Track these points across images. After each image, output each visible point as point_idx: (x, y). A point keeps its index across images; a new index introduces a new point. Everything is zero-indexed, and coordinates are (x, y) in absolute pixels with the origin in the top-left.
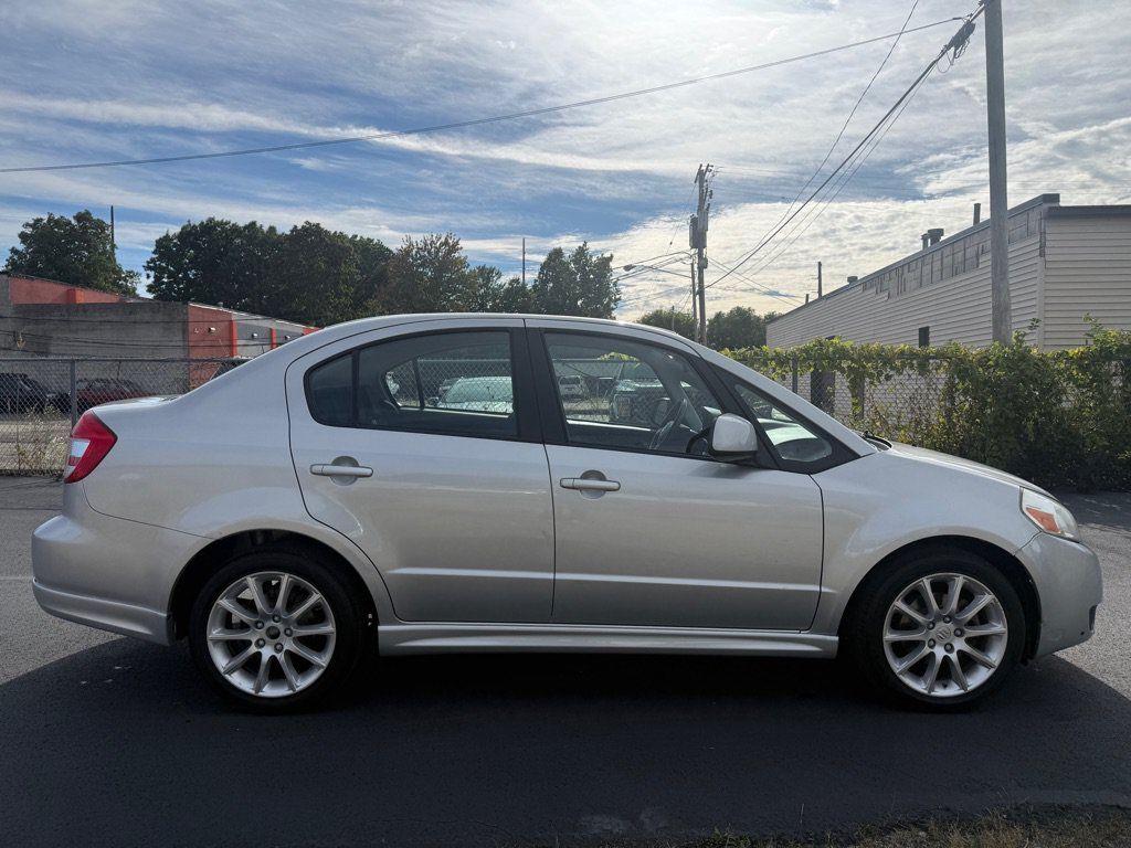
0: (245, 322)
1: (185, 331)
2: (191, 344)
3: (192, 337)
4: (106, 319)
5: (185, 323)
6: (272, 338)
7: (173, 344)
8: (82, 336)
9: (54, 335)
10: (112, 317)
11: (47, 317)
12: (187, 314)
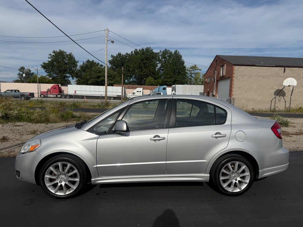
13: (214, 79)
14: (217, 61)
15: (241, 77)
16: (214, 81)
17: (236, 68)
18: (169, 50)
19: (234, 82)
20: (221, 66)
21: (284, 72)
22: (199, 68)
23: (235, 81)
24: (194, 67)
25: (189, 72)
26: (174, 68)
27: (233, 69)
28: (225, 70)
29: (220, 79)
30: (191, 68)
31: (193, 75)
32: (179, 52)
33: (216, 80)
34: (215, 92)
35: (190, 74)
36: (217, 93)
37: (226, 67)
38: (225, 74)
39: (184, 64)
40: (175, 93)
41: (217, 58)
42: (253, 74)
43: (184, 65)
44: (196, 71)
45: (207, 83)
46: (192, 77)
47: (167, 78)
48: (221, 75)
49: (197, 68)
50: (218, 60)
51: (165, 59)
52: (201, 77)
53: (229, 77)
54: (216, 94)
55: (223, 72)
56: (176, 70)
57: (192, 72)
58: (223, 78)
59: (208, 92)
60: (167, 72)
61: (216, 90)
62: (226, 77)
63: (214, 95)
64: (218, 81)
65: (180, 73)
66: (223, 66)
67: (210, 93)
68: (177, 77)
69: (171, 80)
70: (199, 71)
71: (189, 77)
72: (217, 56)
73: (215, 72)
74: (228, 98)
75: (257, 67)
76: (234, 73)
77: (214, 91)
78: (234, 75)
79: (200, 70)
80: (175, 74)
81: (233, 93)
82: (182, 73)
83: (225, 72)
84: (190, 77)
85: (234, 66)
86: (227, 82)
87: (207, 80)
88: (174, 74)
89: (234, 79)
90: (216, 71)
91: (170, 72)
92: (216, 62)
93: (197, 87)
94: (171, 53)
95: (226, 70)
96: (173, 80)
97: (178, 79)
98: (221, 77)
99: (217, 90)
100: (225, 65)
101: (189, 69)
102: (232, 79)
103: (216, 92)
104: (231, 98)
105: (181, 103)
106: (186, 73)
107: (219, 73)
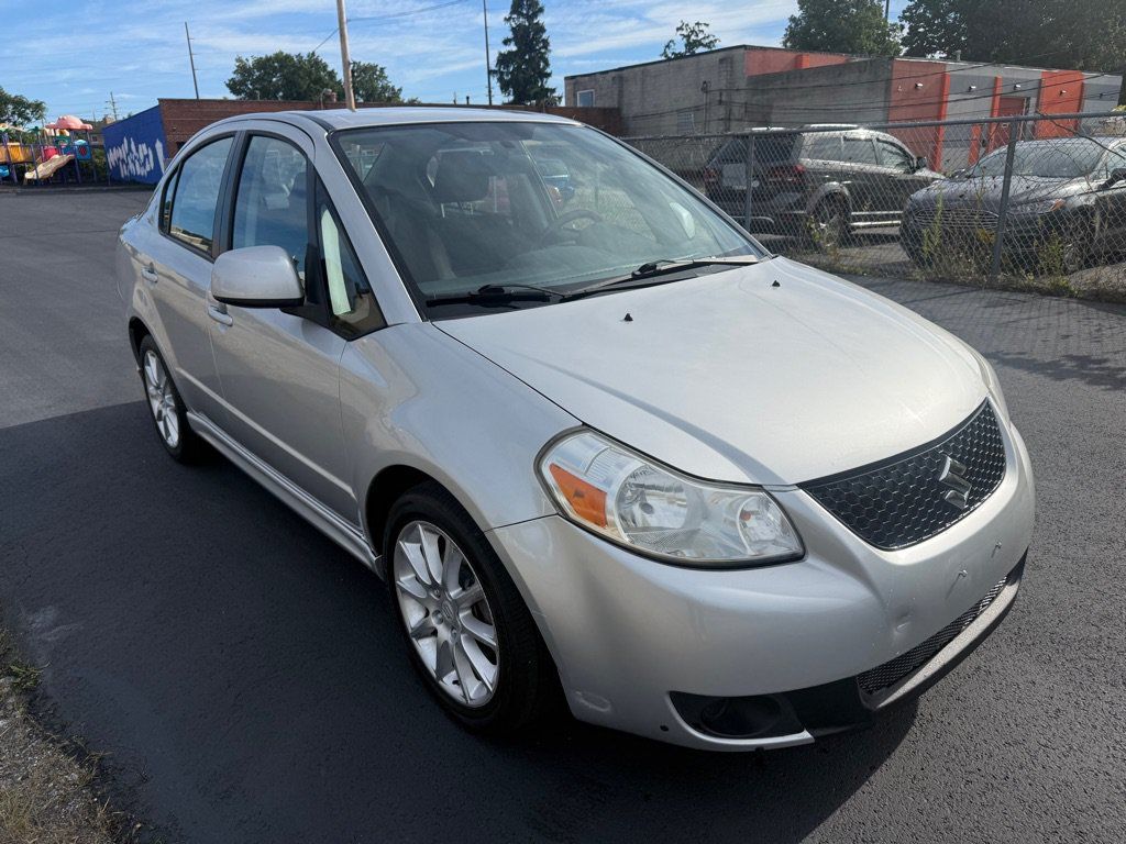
0: (961, 73)
1: (888, 90)
2: (892, 104)
3: (894, 97)
4: (816, 84)
5: (889, 81)
6: (995, 88)
7: (875, 105)
8: (798, 103)
9: (775, 104)
10: (823, 81)
11: (770, 87)
12: (891, 71)
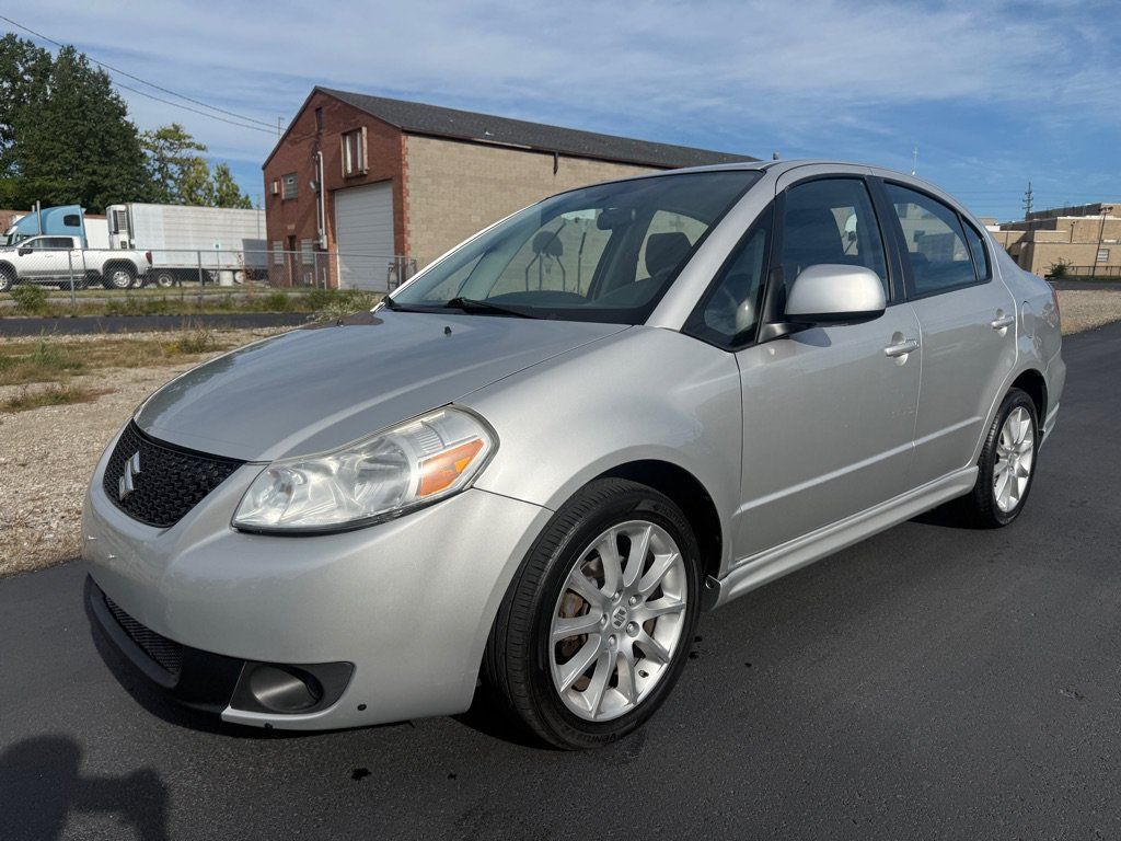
13: (315, 183)
14: (318, 110)
15: (429, 181)
16: (319, 192)
17: (411, 143)
18: (29, 42)
19: (408, 200)
20: (344, 135)
21: (555, 172)
22: (197, 141)
23: (411, 192)
24: (173, 135)
25: (150, 153)
26: (80, 128)
27: (400, 145)
28: (365, 151)
29: (342, 184)
30: (159, 136)
31: (173, 168)
32: (82, 57)
33: (326, 190)
34: (325, 237)
35: (157, 163)
36: (335, 242)
37: (368, 138)
38: (366, 167)
39: (123, 112)
40: (133, 242)
41: (319, 98)
42: (467, 172)
43: (126, 118)
44: (184, 153)
45: (283, 202)
46: (171, 178)
47: (48, 173)
48: (349, 169)
49: (188, 141)
50: (324, 110)
51: (14, 81)
52: (211, 179)
53: (387, 176)
54: (331, 243)
55: (355, 155)
56: (90, 141)
57: (169, 154)
58: (357, 181)
59: (292, 239)
60: (45, 144)
61: (329, 230)
62: (377, 176)
63: (325, 247)
64: (332, 192)
65: (109, 154)
66: (353, 133)
67: (303, 241)
68: (102, 170)
69: (69, 183)
70: (196, 154)
71: (153, 174)
72: (317, 92)
73: (319, 156)
74: (393, 261)
75: (479, 147)
76: (407, 165)
77: (322, 231)
78: (408, 172)
79: (199, 148)
80: (88, 157)
81: (410, 240)
82: (122, 154)
83: (365, 157)
84: (157, 176)
85: (403, 137)
86: (381, 199)
87: (279, 187)
88: (81, 157)
89: (409, 186)
90: (320, 153)
91: (58, 145)
92: (319, 118)
93: (227, 216)
94: (46, 58)
95: (368, 151)
96: (82, 185)
97: (106, 182)
98: (348, 178)
99: (333, 228)
100: (364, 130)
101: (148, 140)
102: (401, 187)
103: (330, 236)
104: (403, 259)
105: (168, 284)
106: (143, 156)
107: (336, 161)
